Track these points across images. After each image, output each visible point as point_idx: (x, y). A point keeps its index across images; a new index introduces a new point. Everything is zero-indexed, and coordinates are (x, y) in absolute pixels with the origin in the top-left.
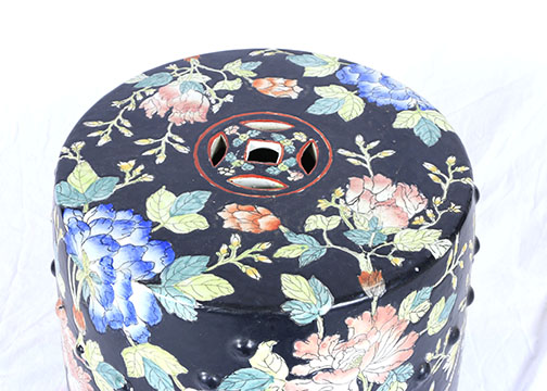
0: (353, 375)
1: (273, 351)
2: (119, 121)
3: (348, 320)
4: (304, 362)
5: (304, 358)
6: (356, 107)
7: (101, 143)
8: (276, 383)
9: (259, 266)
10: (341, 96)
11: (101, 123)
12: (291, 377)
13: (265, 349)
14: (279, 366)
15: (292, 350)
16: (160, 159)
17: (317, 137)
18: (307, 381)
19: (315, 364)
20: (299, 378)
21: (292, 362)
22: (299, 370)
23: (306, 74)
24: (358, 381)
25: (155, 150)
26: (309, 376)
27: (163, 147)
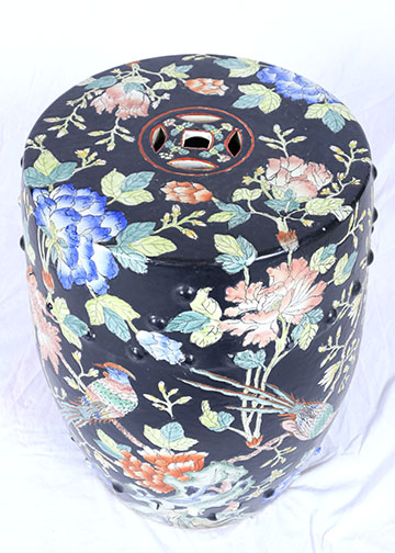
0: (274, 317)
1: (209, 296)
2: (73, 117)
3: (269, 270)
4: (235, 305)
5: (234, 301)
6: (274, 102)
7: (60, 135)
8: (212, 323)
9: (196, 229)
10: (261, 93)
11: (58, 119)
12: (224, 318)
13: (203, 294)
14: (214, 308)
15: (225, 295)
16: (111, 147)
17: (241, 127)
18: (237, 321)
19: (243, 307)
20: (230, 318)
21: (224, 305)
22: (230, 311)
23: (231, 75)
24: (278, 321)
25: (106, 140)
26: (239, 317)
27: (112, 138)
